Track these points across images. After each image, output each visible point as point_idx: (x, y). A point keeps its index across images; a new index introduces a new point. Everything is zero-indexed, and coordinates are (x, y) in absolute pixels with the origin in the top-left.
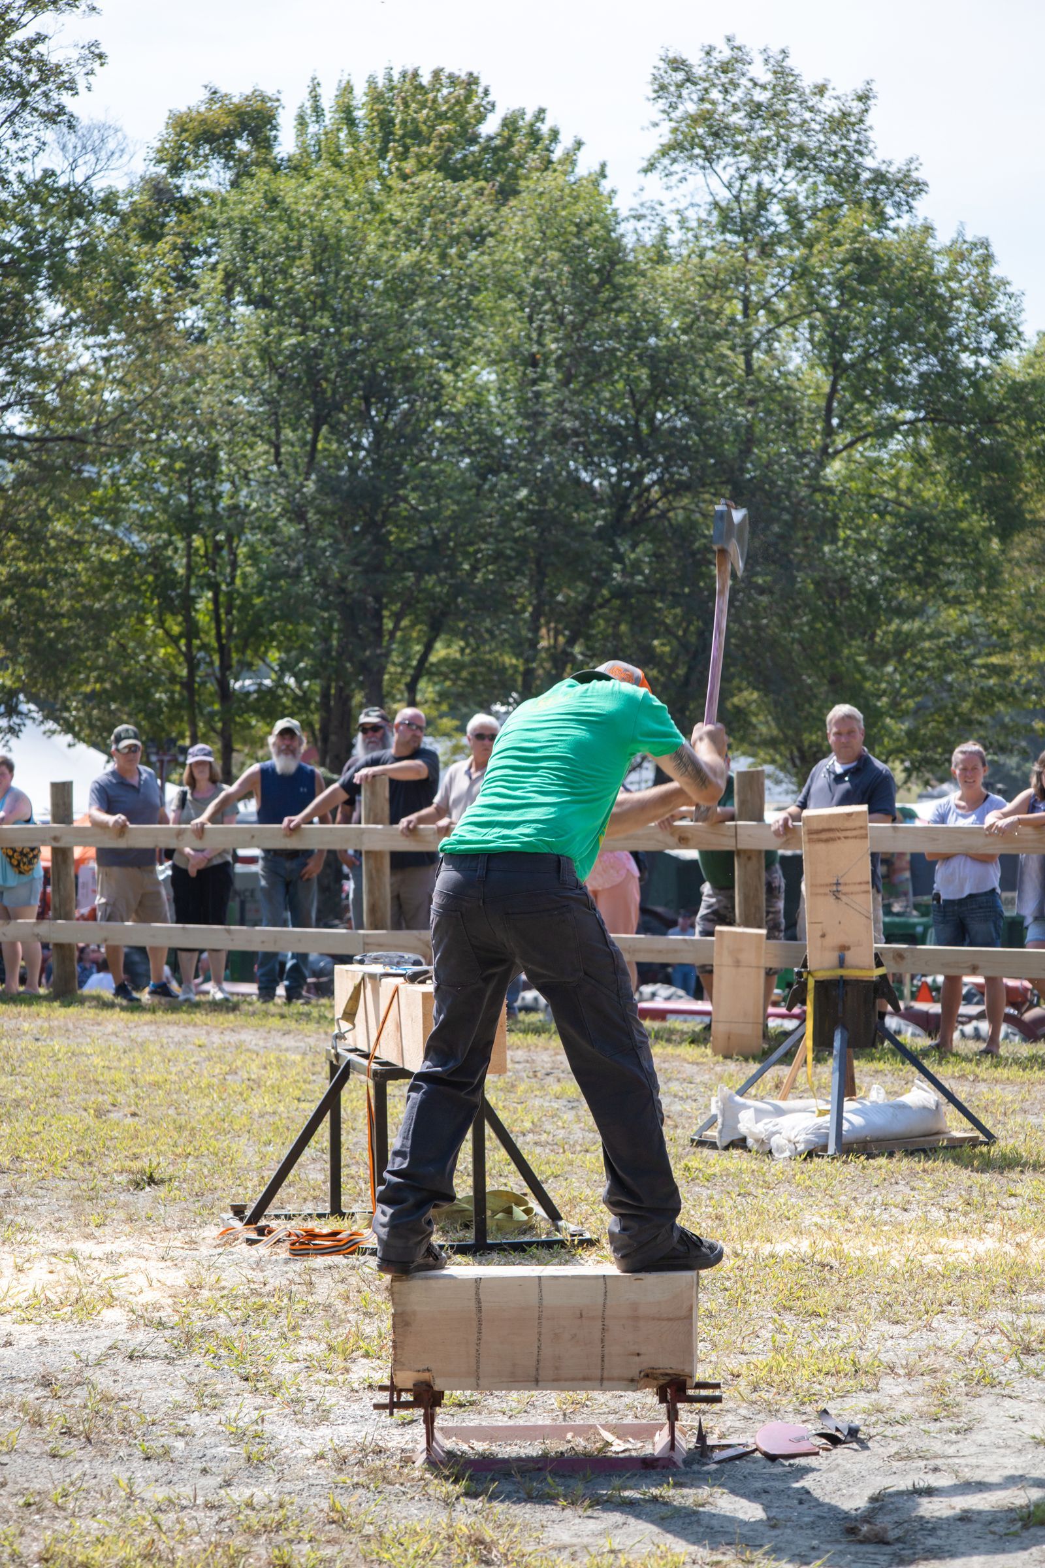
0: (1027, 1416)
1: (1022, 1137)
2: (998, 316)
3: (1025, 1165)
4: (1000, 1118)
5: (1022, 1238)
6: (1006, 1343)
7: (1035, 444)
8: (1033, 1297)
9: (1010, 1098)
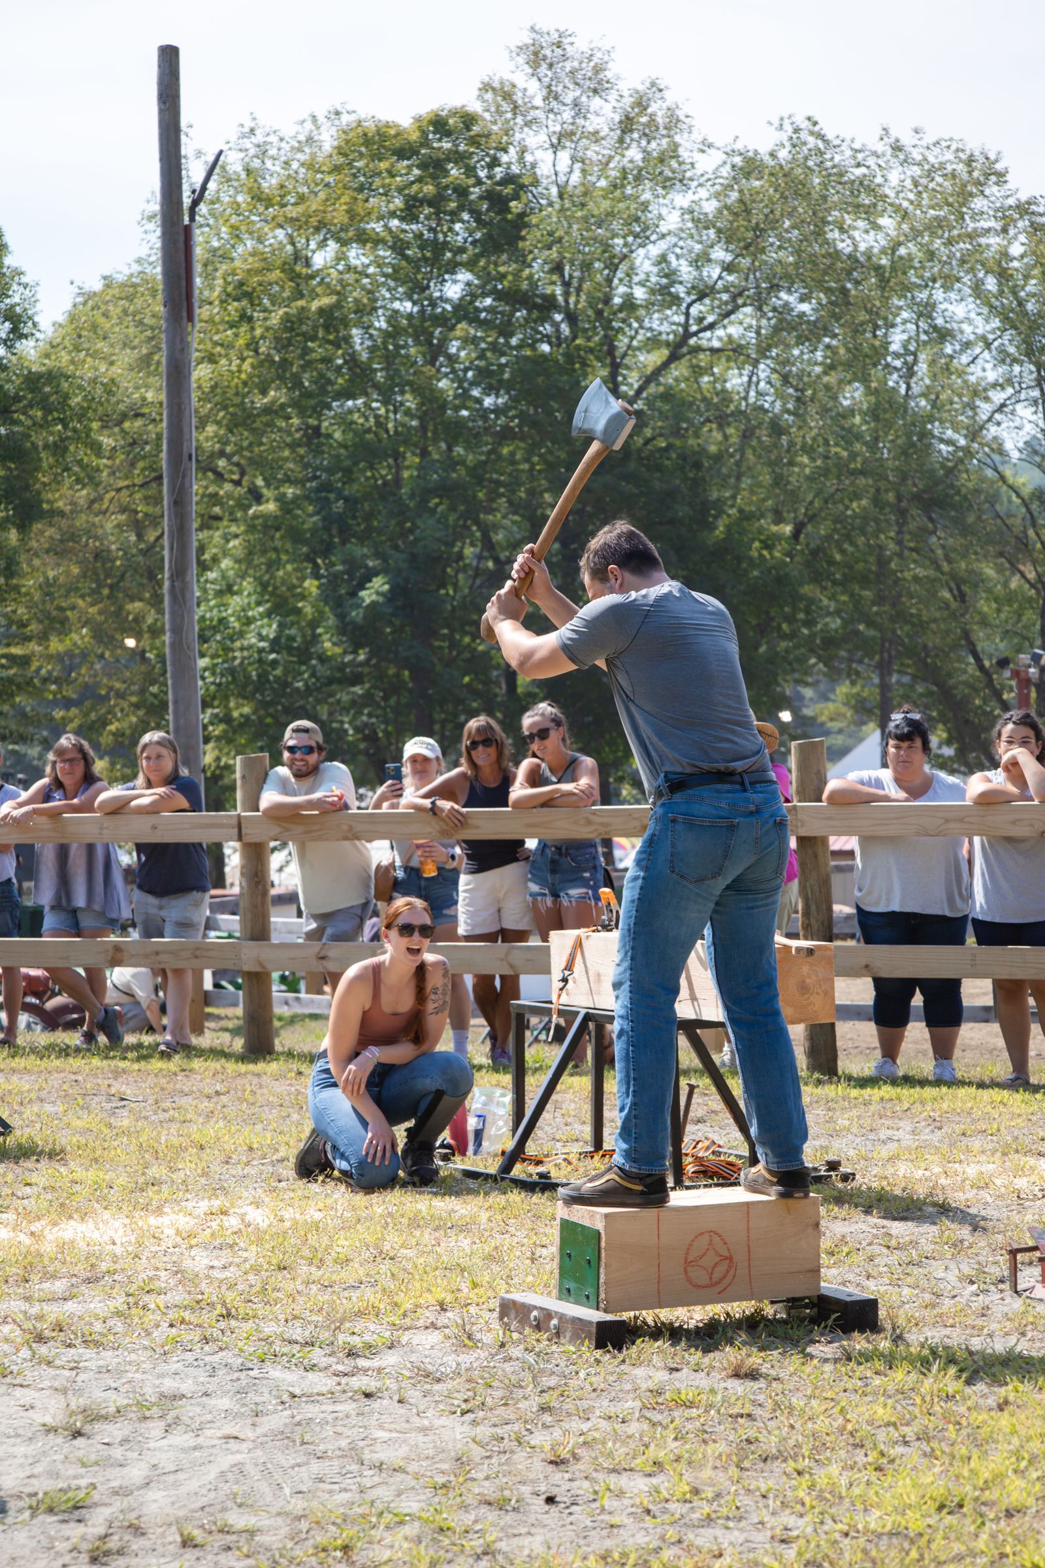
0: (38, 1404)
1: (38, 1126)
2: (13, 306)
3: (40, 1154)
4: (16, 1107)
5: (36, 1227)
6: (18, 1332)
7: (52, 434)
8: (46, 1285)
9: (27, 1087)
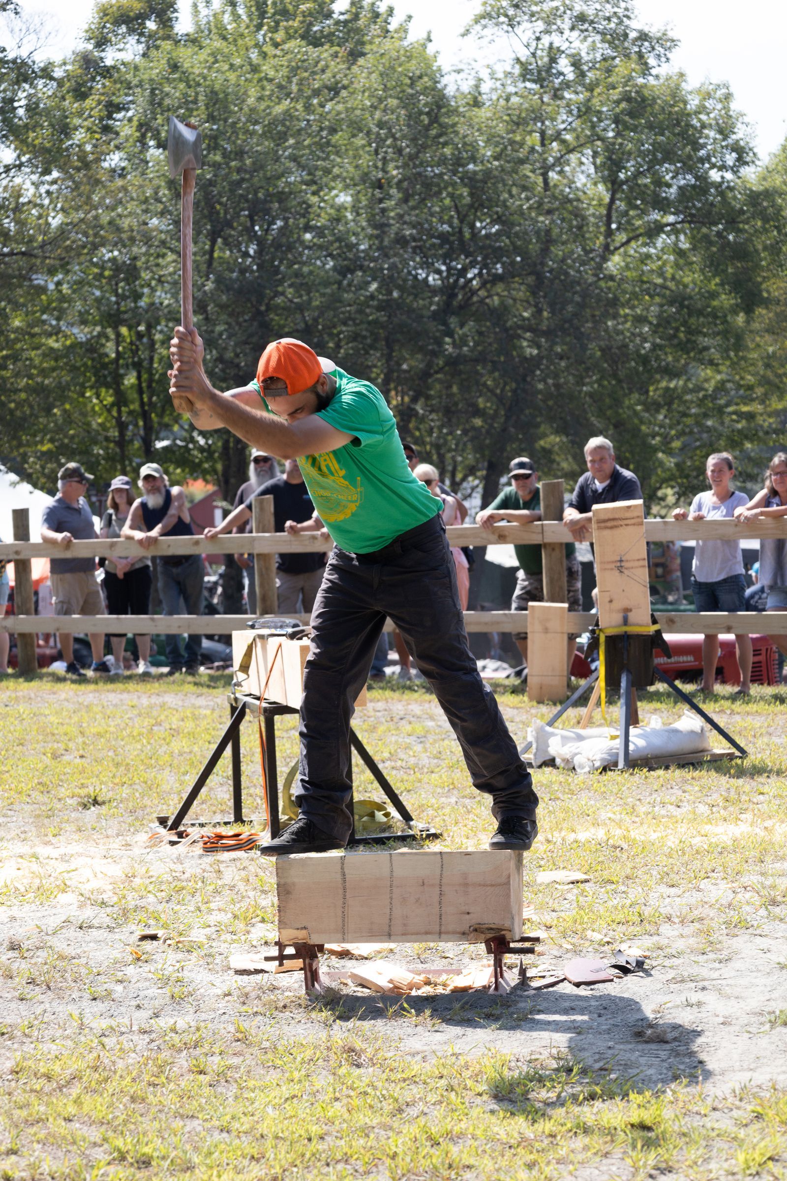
0: (773, 948)
1: (768, 752)
2: (738, 141)
3: (770, 771)
4: (751, 739)
5: (768, 823)
6: (757, 898)
7: (769, 239)
8: (778, 865)
9: (758, 725)
